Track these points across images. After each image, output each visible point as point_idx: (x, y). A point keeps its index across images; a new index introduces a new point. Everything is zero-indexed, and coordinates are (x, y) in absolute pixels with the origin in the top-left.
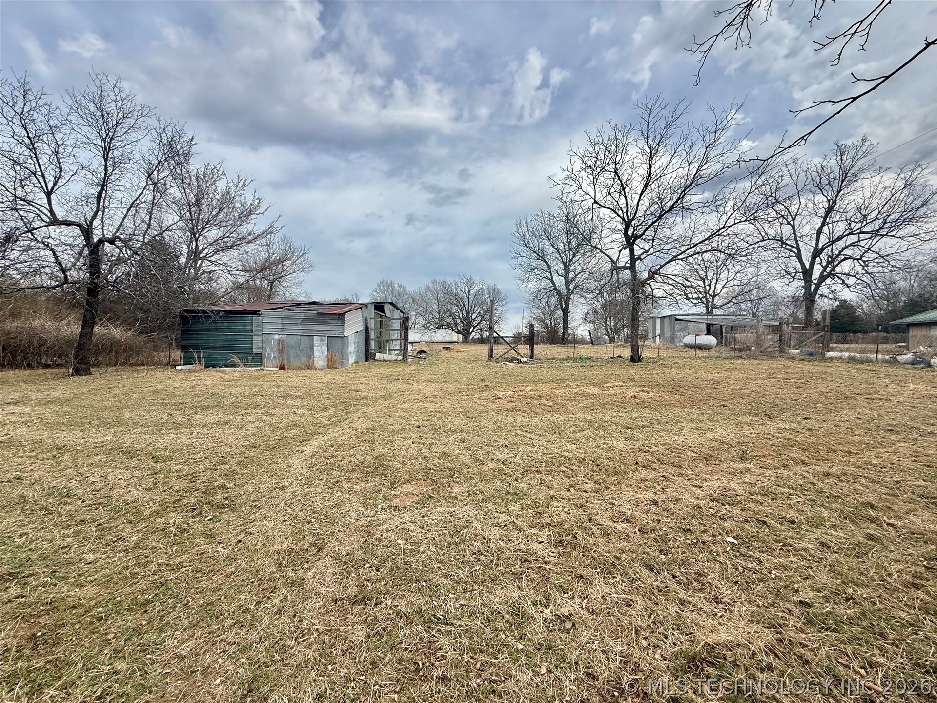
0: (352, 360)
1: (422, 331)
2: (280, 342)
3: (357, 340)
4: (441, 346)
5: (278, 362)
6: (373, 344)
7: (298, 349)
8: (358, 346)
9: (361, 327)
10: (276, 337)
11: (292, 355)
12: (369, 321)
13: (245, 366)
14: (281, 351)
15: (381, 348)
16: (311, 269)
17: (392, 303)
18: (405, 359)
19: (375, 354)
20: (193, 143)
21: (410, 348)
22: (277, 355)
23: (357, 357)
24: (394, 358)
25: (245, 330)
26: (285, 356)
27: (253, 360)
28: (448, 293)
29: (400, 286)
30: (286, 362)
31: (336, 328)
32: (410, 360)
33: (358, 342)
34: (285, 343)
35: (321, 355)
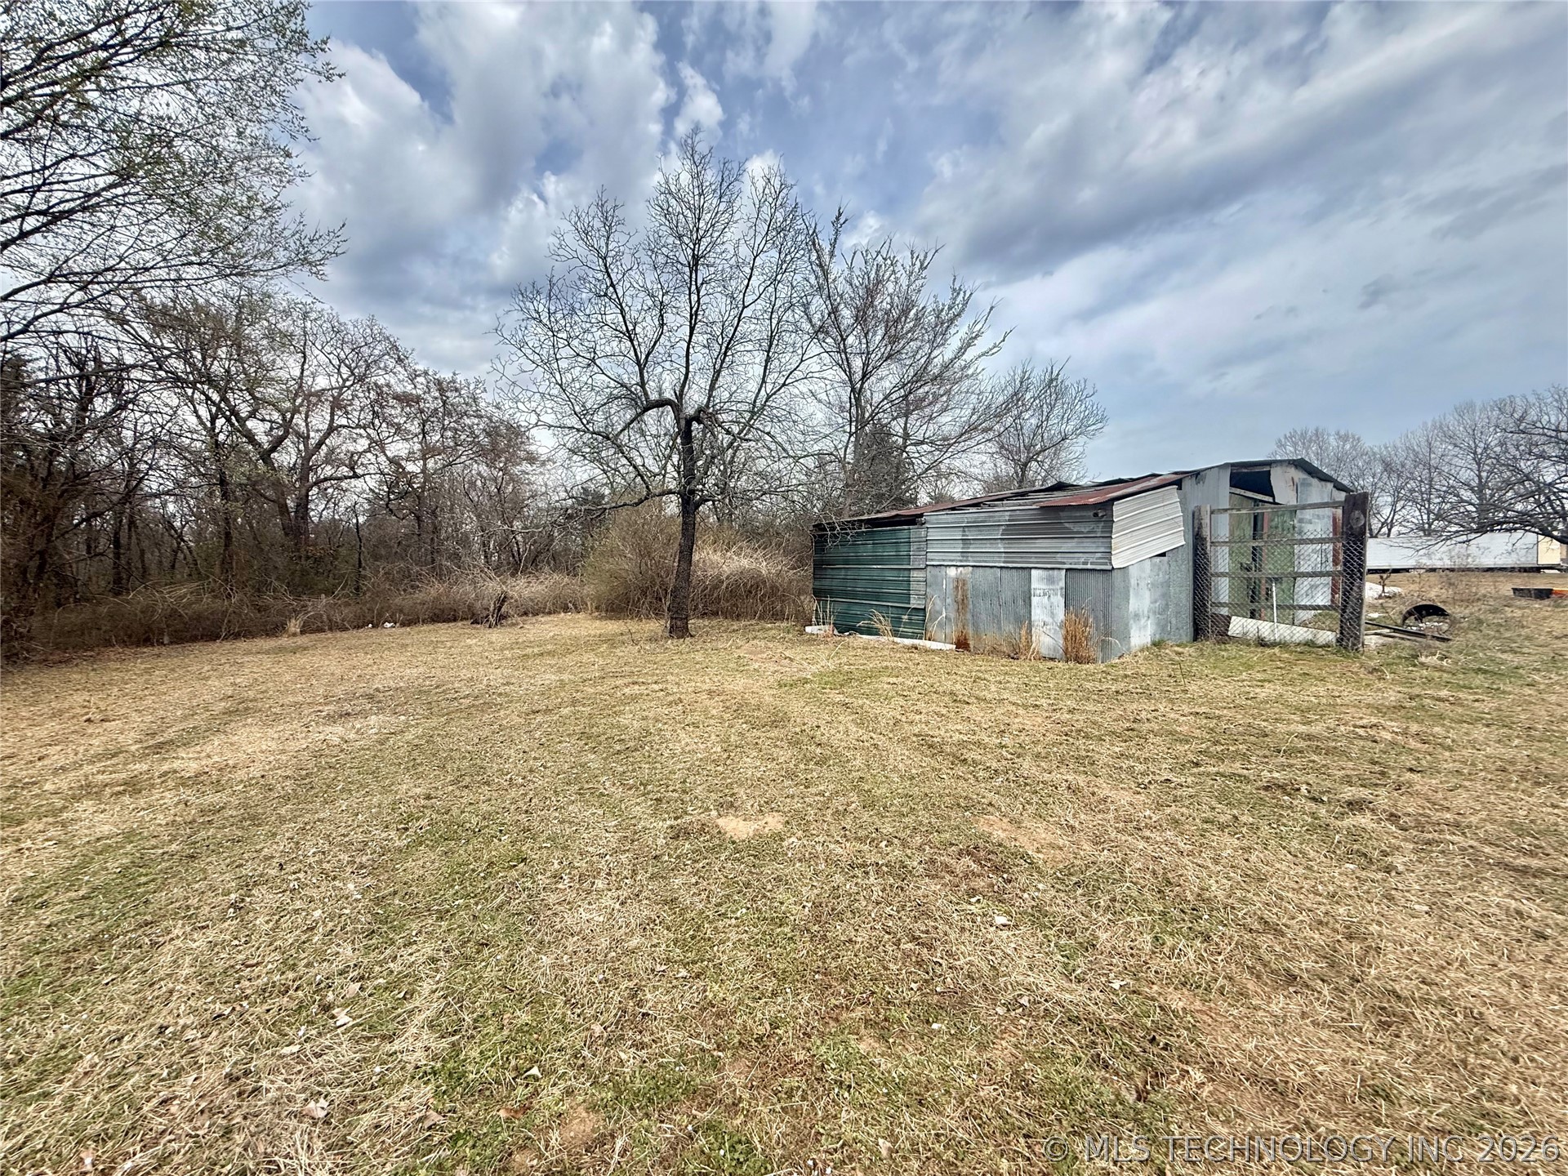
0: (1141, 635)
1: (1417, 542)
2: (960, 583)
3: (1161, 578)
4: (1506, 587)
5: (953, 631)
6: (1223, 590)
7: (995, 601)
8: (1165, 595)
9: (1177, 538)
10: (952, 572)
11: (983, 617)
12: (1206, 521)
13: (896, 634)
14: (962, 604)
15: (1254, 601)
16: (1100, 425)
17: (1302, 465)
18: (1348, 640)
19: (1227, 620)
20: (842, 221)
21: (1371, 590)
22: (952, 615)
23: (1162, 626)
24: (1301, 634)
25: (898, 558)
26: (969, 616)
27: (910, 623)
28: (1522, 427)
29: (1344, 438)
30: (970, 632)
31: (1089, 545)
32: (1372, 641)
33: (1167, 584)
34: (969, 586)
35: (1049, 620)
